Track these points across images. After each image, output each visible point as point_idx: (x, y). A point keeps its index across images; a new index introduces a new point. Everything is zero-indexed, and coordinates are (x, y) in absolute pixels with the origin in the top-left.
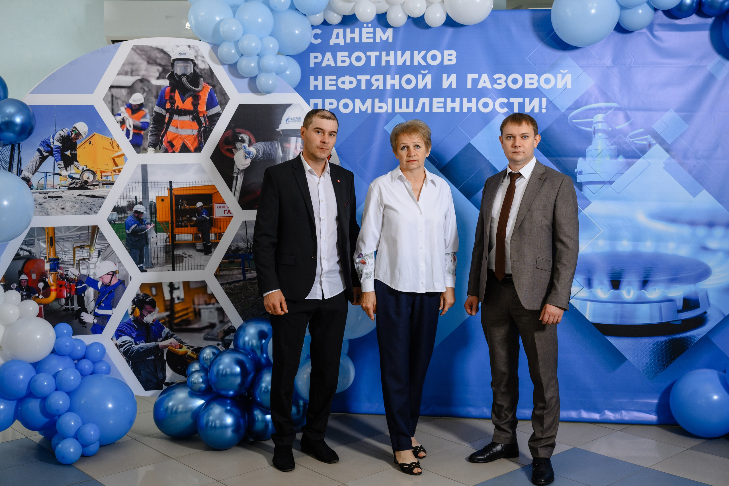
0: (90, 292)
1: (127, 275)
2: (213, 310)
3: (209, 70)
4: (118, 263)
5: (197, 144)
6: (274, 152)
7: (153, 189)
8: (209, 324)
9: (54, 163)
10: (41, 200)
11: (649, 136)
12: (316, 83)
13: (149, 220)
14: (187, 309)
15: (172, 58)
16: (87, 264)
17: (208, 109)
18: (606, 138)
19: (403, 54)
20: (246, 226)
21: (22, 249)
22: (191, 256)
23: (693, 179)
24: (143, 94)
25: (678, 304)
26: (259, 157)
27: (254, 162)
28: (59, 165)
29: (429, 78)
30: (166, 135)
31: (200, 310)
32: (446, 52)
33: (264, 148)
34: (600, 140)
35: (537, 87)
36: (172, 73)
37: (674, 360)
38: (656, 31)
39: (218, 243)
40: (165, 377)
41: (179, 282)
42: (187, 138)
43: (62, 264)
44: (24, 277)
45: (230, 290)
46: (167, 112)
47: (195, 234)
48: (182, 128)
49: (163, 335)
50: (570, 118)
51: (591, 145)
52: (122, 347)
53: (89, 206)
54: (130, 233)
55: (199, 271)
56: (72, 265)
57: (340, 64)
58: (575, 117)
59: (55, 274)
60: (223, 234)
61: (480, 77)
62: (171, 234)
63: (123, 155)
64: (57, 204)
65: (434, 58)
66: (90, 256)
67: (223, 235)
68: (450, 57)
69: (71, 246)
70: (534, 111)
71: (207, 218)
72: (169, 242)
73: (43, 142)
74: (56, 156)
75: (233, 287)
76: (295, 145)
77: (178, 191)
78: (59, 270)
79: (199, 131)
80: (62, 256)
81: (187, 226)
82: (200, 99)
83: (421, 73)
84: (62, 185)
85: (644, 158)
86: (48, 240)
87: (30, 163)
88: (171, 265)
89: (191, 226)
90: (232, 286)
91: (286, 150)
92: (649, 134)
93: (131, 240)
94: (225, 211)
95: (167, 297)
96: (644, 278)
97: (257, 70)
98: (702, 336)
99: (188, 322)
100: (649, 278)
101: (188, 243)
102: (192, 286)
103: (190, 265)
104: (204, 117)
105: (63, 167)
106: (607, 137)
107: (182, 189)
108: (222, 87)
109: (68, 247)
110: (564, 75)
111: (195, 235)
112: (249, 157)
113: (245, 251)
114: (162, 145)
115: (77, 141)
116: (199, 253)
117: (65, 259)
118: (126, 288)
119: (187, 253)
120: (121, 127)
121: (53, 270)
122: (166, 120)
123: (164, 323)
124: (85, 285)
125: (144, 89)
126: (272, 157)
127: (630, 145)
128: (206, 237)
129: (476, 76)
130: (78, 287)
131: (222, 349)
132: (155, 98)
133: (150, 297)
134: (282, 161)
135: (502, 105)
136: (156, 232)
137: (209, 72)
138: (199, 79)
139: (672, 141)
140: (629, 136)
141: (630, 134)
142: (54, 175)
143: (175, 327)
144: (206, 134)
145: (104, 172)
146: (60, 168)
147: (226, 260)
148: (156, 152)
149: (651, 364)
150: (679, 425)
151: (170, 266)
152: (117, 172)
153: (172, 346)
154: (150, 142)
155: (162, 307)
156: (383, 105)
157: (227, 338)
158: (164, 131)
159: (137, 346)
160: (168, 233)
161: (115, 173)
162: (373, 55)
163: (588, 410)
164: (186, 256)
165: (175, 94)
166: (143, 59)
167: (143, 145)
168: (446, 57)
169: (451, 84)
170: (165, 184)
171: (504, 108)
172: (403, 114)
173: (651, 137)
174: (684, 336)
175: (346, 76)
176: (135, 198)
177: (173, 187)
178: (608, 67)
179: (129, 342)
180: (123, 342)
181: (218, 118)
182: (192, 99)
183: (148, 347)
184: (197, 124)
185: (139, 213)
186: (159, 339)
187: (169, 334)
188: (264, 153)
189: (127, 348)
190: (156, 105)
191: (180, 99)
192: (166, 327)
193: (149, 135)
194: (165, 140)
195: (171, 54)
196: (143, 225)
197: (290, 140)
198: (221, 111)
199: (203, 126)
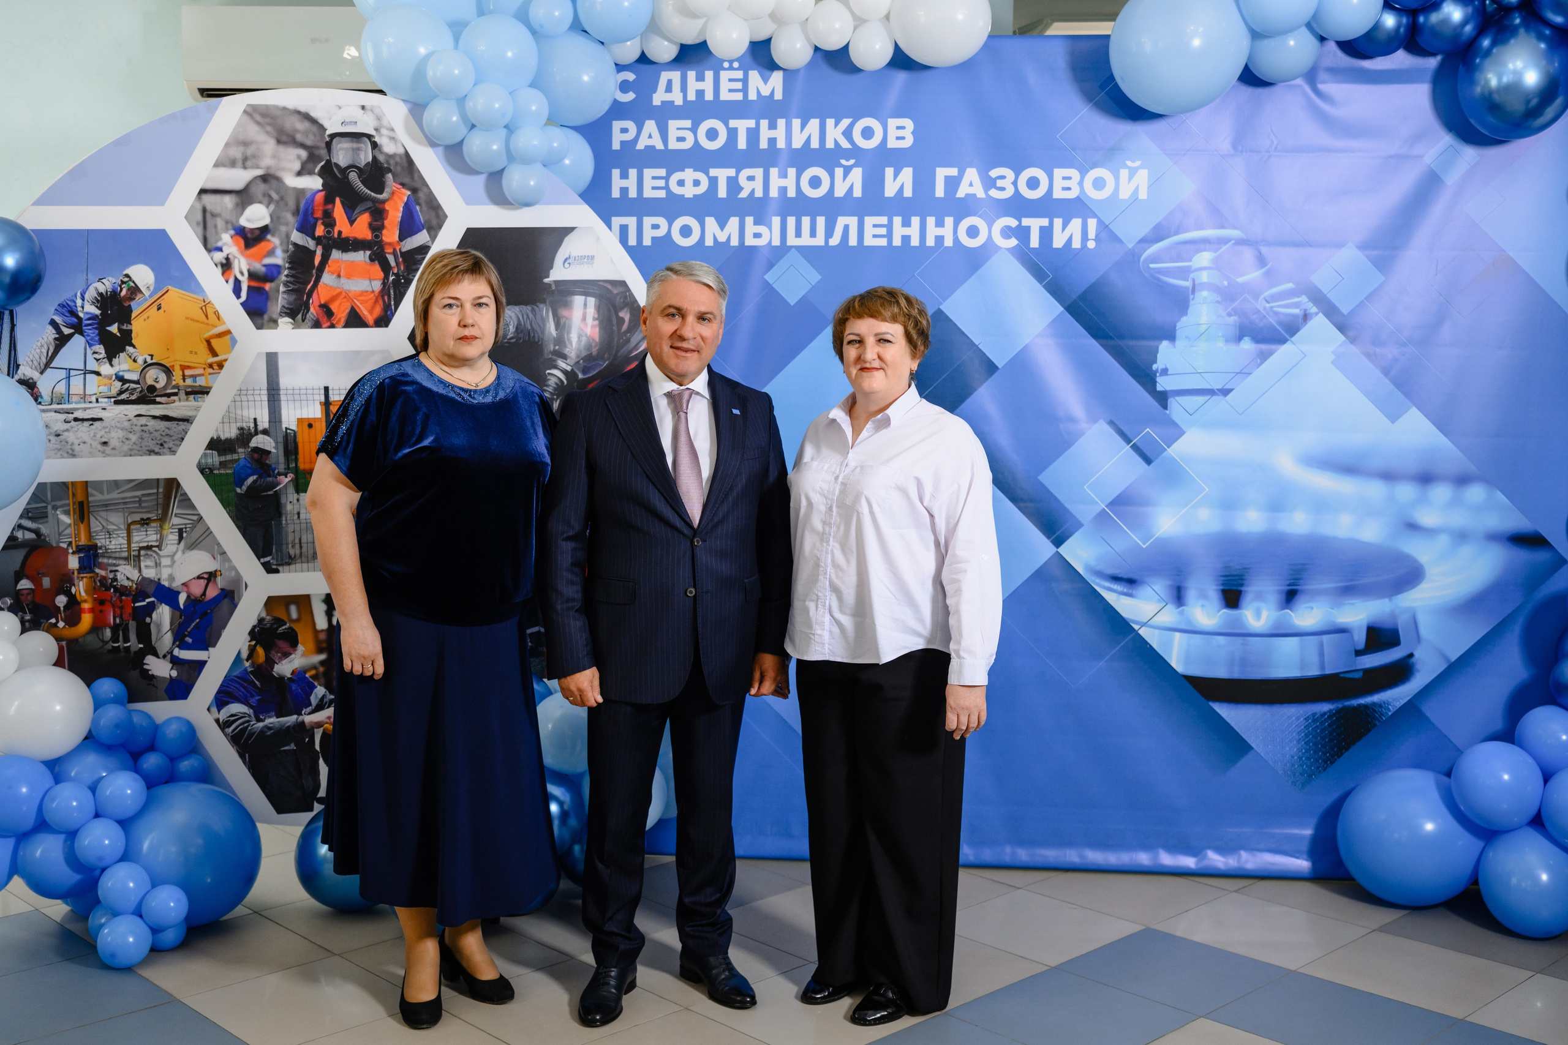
0: (163, 615)
1: (238, 580)
3: (404, 157)
4: (219, 556)
5: (380, 310)
6: (540, 326)
7: (291, 404)
9: (86, 349)
10: (60, 426)
11: (1304, 299)
12: (624, 183)
13: (282, 467)
15: (328, 132)
16: (156, 557)
17: (402, 237)
18: (1217, 302)
19: (803, 126)
21: (20, 527)
23: (1392, 387)
24: (267, 207)
25: (1356, 637)
26: (508, 337)
28: (96, 353)
29: (857, 175)
30: (316, 291)
32: (893, 123)
33: (519, 318)
34: (1205, 308)
35: (1078, 197)
36: (329, 162)
37: (1347, 750)
38: (1324, 82)
40: (317, 787)
43: (104, 557)
44: (25, 584)
46: (317, 244)
48: (349, 276)
49: (314, 700)
50: (1145, 261)
51: (1186, 314)
52: (229, 726)
53: (158, 439)
54: (243, 492)
56: (126, 559)
57: (673, 145)
58: (1155, 259)
59: (91, 577)
61: (962, 173)
63: (229, 332)
64: (92, 435)
65: (868, 133)
66: (161, 541)
68: (901, 133)
69: (122, 521)
70: (1071, 245)
73: (62, 306)
74: (88, 336)
76: (582, 312)
78: (97, 570)
79: (384, 284)
80: (103, 541)
82: (387, 217)
83: (841, 166)
84: (102, 394)
85: (1293, 343)
86: (74, 509)
87: (35, 350)
91: (565, 323)
92: (1306, 294)
93: (246, 508)
95: (321, 623)
96: (1289, 585)
97: (504, 157)
98: (1403, 702)
100: (1299, 585)
104: (394, 253)
105: (104, 358)
106: (1219, 299)
108: (431, 192)
109: (117, 523)
110: (1133, 172)
114: (307, 312)
115: (133, 304)
117: (110, 547)
118: (235, 606)
120: (223, 274)
121: (85, 569)
122: (317, 261)
123: (314, 677)
124: (152, 599)
125: (270, 196)
126: (534, 337)
127: (1265, 317)
129: (953, 172)
130: (137, 605)
132: (294, 214)
133: (285, 624)
135: (1007, 232)
136: (298, 491)
137: (405, 160)
138: (383, 176)
139: (1351, 308)
140: (1265, 298)
141: (1267, 294)
142: (85, 374)
144: (400, 292)
145: (189, 367)
146: (97, 360)
148: (296, 326)
149: (1300, 758)
150: (1353, 879)
152: (216, 367)
153: (332, 723)
154: (283, 306)
155: (311, 645)
156: (762, 229)
159: (261, 725)
161: (211, 371)
162: (742, 125)
163: (1175, 848)
165: (334, 206)
166: (268, 133)
167: (268, 313)
168: (892, 133)
169: (902, 187)
170: (315, 392)
171: (1011, 237)
172: (803, 250)
173: (1307, 300)
174: (1368, 703)
175: (686, 170)
176: (253, 421)
177: (332, 400)
178: (1223, 156)
179: (244, 715)
180: (232, 716)
181: (424, 256)
182: (369, 217)
183: (284, 726)
184: (380, 269)
185: (261, 454)
186: (306, 708)
187: (325, 700)
188: (518, 329)
189: (240, 727)
190: (295, 230)
191: (345, 216)
192: (320, 685)
193: (281, 291)
194: (314, 302)
195: (326, 124)
196: (270, 476)
197: (571, 301)
198: (430, 242)
199: (393, 273)
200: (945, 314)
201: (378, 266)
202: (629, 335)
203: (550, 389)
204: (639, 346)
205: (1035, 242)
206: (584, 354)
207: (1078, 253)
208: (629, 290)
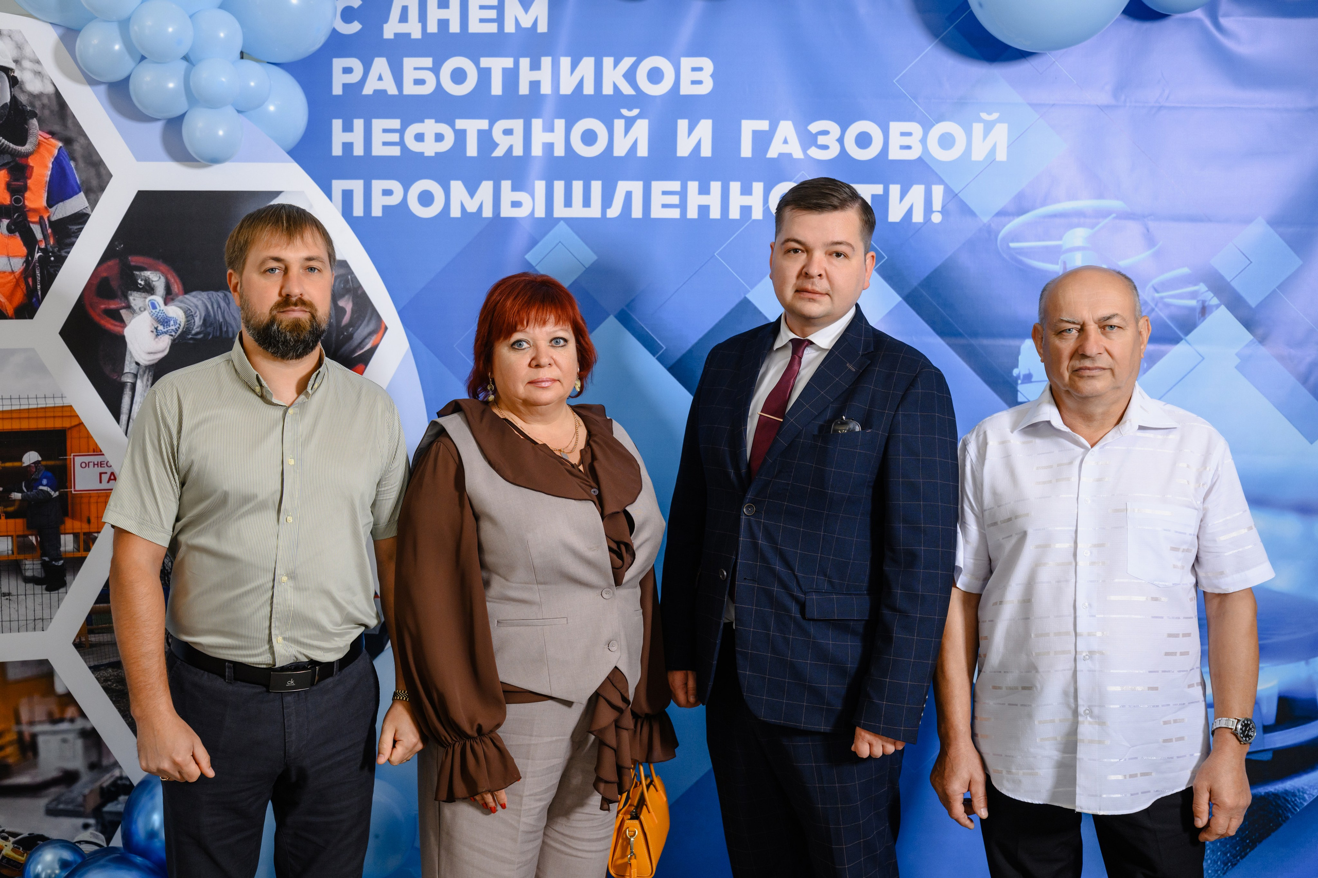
2: (70, 737)
3: (54, 98)
5: (22, 296)
6: (235, 319)
8: (61, 774)
11: (1202, 287)
12: (348, 137)
17: (51, 202)
19: (574, 66)
22: (9, 594)
25: (1265, 710)
26: (193, 332)
27: (181, 344)
29: (642, 129)
31: (34, 736)
32: (687, 63)
33: (207, 308)
35: (920, 160)
37: (1252, 849)
38: (1225, 15)
39: (83, 559)
45: (117, 682)
47: (18, 536)
50: (1003, 238)
55: (31, 634)
57: (410, 89)
58: (1016, 236)
60: (96, 535)
61: (774, 127)
65: (655, 76)
67: (96, 538)
68: (697, 76)
70: (911, 218)
71: (52, 493)
79: (27, 262)
82: (31, 175)
83: (622, 116)
85: (1186, 340)
89: (9, 516)
92: (1205, 282)
94: (101, 474)
97: (184, 99)
99: (4, 769)
102: (13, 674)
103: (6, 618)
104: (41, 222)
108: (90, 144)
110: (989, 127)
111: (21, 539)
112: (166, 333)
116: (29, 586)
126: (227, 331)
127: (1153, 310)
128: (50, 545)
129: (763, 125)
131: (96, 837)
137: (54, 102)
138: (26, 121)
139: (1260, 299)
140: (1154, 286)
141: (1155, 281)
144: (48, 271)
156: (522, 196)
157: (109, 807)
162: (497, 65)
168: (687, 75)
169: (698, 145)
172: (573, 223)
173: (1207, 289)
174: (1278, 791)
175: (426, 121)
178: (1102, 108)
181: (80, 226)
182: (6, 176)
184: (21, 243)
188: (205, 322)
198: (90, 209)
199: (39, 249)
200: (753, 305)
201: (19, 239)
202: (351, 329)
204: (364, 344)
207: (920, 229)
208: (352, 273)
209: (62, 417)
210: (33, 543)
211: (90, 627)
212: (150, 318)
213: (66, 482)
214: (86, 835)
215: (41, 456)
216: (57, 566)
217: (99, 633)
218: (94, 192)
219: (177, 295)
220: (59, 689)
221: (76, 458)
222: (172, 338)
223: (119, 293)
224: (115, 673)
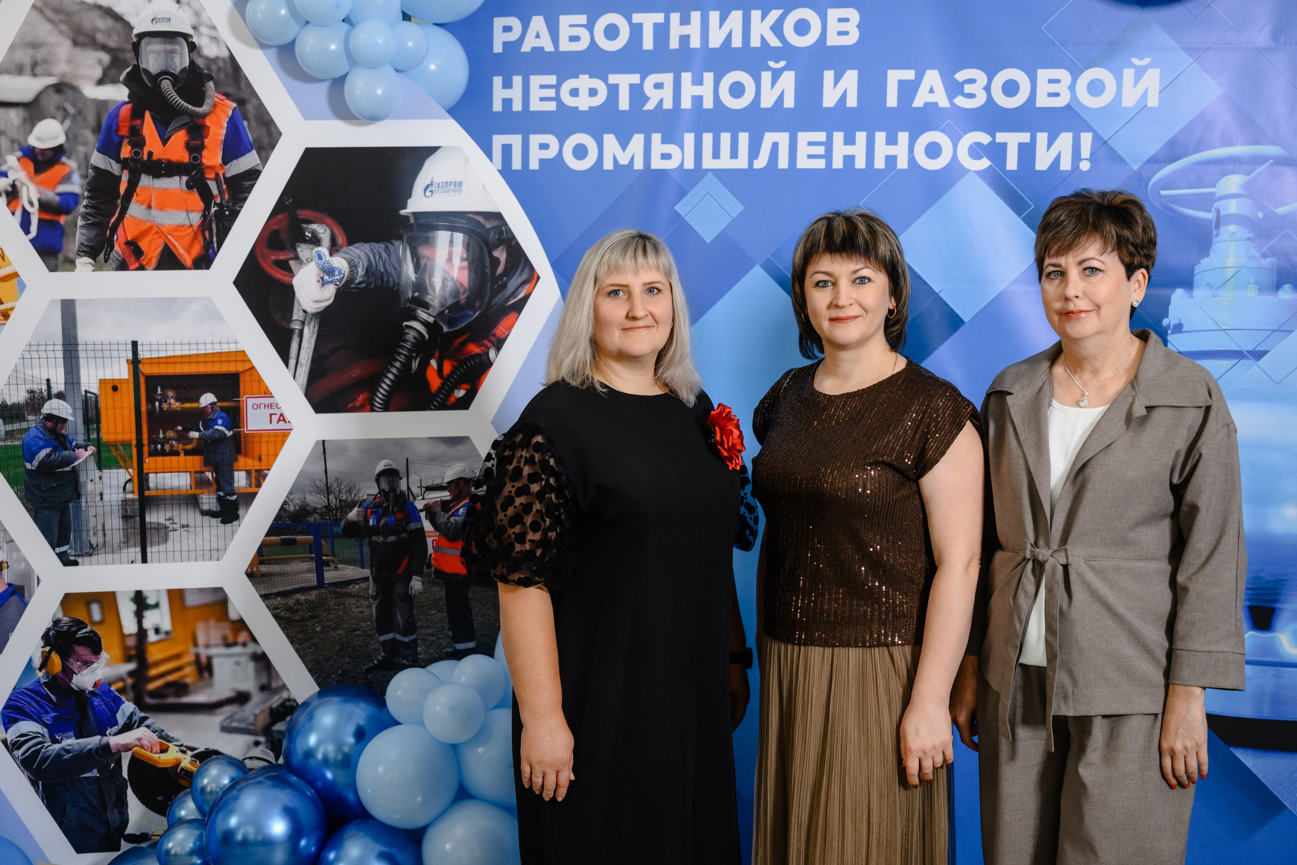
1: (28, 573)
2: (243, 660)
3: (228, 60)
4: (5, 544)
5: (199, 248)
6: (395, 268)
7: (92, 361)
8: (233, 694)
12: (507, 94)
13: (80, 439)
14: (178, 656)
15: (135, 32)
17: (226, 160)
18: (1249, 239)
19: (723, 20)
20: (324, 453)
22: (188, 526)
24: (62, 123)
26: (357, 281)
27: (345, 293)
29: (788, 80)
30: (121, 226)
32: (833, 14)
33: (369, 259)
34: (1232, 244)
35: (1068, 105)
39: (253, 495)
40: (125, 822)
41: (158, 591)
42: (174, 234)
45: (286, 610)
46: (123, 168)
47: (196, 472)
48: (162, 207)
49: (121, 718)
50: (1155, 184)
51: (1208, 255)
52: (19, 748)
54: (33, 468)
55: (208, 564)
57: (566, 46)
58: (1167, 184)
60: (266, 472)
61: (920, 76)
62: (136, 471)
63: (15, 275)
65: (802, 27)
67: (266, 475)
68: (843, 27)
70: (1059, 166)
71: (227, 432)
72: (133, 492)
75: (291, 604)
76: (447, 251)
77: (154, 365)
79: (204, 216)
81: (177, 454)
82: (208, 134)
88: (138, 549)
89: (188, 453)
90: (291, 601)
91: (426, 265)
93: (38, 487)
94: (271, 415)
95: (130, 626)
97: (345, 60)
99: (181, 688)
101: (179, 495)
102: (190, 601)
103: (185, 548)
104: (217, 179)
106: (1251, 235)
107: (165, 360)
108: (261, 104)
110: (1140, 73)
111: (198, 475)
112: (331, 282)
113: (321, 514)
114: (111, 250)
116: (207, 518)
118: (26, 605)
119: (176, 520)
120: (8, 205)
122: (122, 190)
123: (122, 691)
125: (65, 110)
126: (388, 281)
128: (223, 481)
129: (909, 75)
131: (266, 754)
133: (86, 627)
134: (414, 292)
135: (976, 151)
136: (100, 468)
137: (229, 65)
138: (203, 84)
143: (149, 701)
144: (224, 226)
147: (275, 538)
148: (98, 268)
151: (136, 552)
153: (142, 747)
154: (82, 244)
155: (118, 652)
156: (672, 149)
157: (280, 727)
158: (116, 215)
160: (131, 470)
162: (648, 21)
164: (175, 526)
165: (143, 122)
166: (61, 32)
167: (64, 251)
168: (833, 26)
169: (845, 95)
170: (121, 347)
171: (982, 157)
172: (722, 175)
175: (581, 76)
176: (45, 382)
177: (142, 357)
178: (1260, 51)
179: (37, 735)
180: (22, 735)
181: (253, 182)
182: (185, 135)
183: (84, 748)
184: (199, 198)
185: (56, 421)
186: (111, 728)
187: (134, 718)
188: (368, 272)
189: (32, 749)
190: (95, 151)
191: (157, 134)
192: (128, 700)
193: (78, 226)
194: (120, 238)
195: (133, 21)
196: (66, 449)
197: (433, 238)
198: (261, 166)
199: (215, 203)
201: (197, 194)
202: (505, 279)
203: (408, 345)
204: (517, 292)
205: (1012, 164)
206: (450, 302)
207: (1068, 176)
209: (236, 361)
210: (209, 479)
211: (262, 558)
212: (315, 267)
213: (239, 422)
214: (257, 752)
215: (216, 397)
216: (231, 501)
217: (269, 564)
218: (265, 150)
219: (341, 247)
220: (233, 615)
221: (248, 400)
222: (336, 287)
223: (288, 245)
224: (284, 602)
